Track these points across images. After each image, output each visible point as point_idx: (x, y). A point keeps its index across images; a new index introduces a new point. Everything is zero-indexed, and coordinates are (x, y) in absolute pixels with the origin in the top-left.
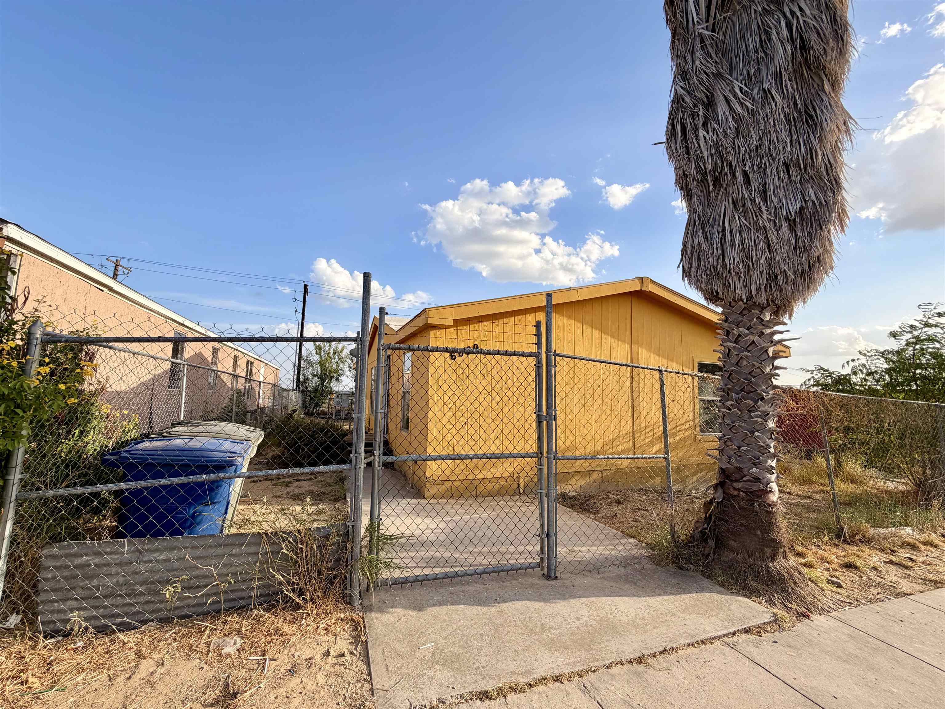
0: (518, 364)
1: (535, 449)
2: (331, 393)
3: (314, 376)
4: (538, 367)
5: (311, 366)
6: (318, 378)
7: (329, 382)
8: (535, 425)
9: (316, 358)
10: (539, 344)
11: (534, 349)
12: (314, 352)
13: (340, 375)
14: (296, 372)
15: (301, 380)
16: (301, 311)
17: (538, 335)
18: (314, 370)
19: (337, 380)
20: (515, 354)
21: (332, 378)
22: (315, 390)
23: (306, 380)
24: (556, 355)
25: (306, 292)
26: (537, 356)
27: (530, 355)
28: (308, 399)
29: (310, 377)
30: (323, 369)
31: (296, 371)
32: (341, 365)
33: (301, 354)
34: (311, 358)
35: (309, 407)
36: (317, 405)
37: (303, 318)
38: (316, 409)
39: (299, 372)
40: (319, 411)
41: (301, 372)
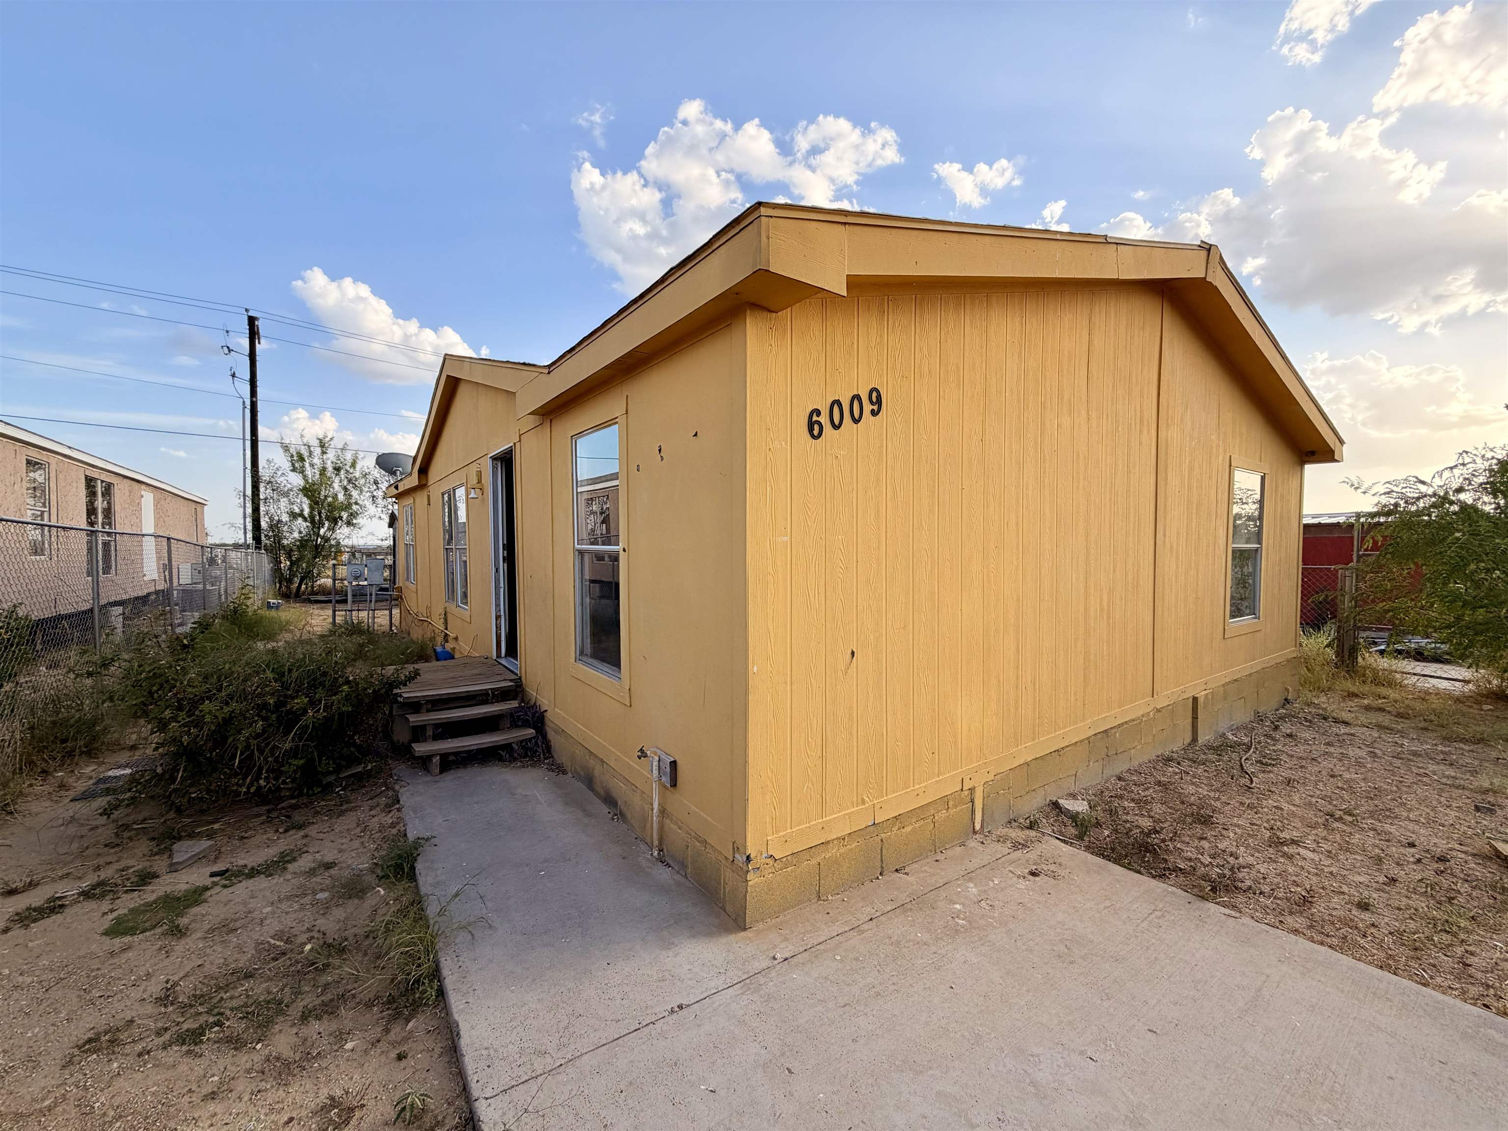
2: (338, 550)
3: (294, 516)
5: (286, 494)
6: (305, 519)
7: (332, 529)
9: (296, 480)
12: (287, 466)
13: (353, 515)
14: (249, 510)
15: (264, 525)
16: (248, 376)
18: (291, 503)
19: (349, 523)
21: (334, 521)
22: (303, 543)
23: (275, 526)
25: (254, 334)
28: (285, 564)
29: (285, 518)
30: (315, 502)
31: (249, 505)
32: (355, 493)
33: (257, 471)
34: (282, 479)
35: (290, 581)
36: (308, 576)
37: (253, 393)
38: (307, 584)
39: (256, 510)
40: (313, 587)
41: (262, 508)
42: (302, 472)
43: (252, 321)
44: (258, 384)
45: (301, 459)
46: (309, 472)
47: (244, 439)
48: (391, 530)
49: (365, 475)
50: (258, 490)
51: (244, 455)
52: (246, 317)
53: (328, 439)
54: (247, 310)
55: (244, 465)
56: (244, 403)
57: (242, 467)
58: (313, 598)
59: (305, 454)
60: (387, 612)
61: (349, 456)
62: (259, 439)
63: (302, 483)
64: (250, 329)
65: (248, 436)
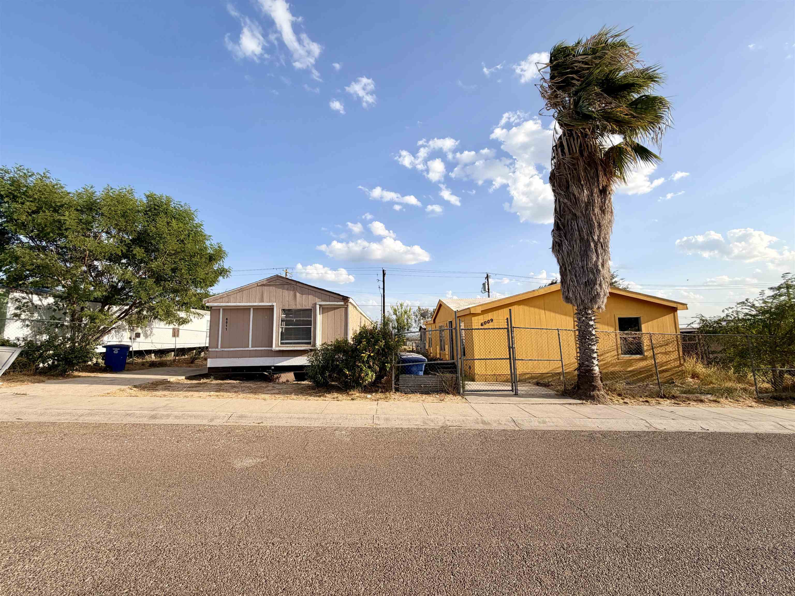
0: (501, 331)
1: (508, 357)
4: (508, 331)
5: (391, 322)
8: (508, 350)
9: (394, 317)
10: (508, 325)
11: (506, 327)
12: (392, 313)
13: (410, 327)
16: (382, 287)
17: (507, 322)
18: (393, 324)
20: (500, 329)
21: (404, 329)
24: (514, 327)
25: (384, 275)
26: (507, 329)
27: (505, 328)
30: (399, 323)
34: (391, 317)
46: (398, 314)
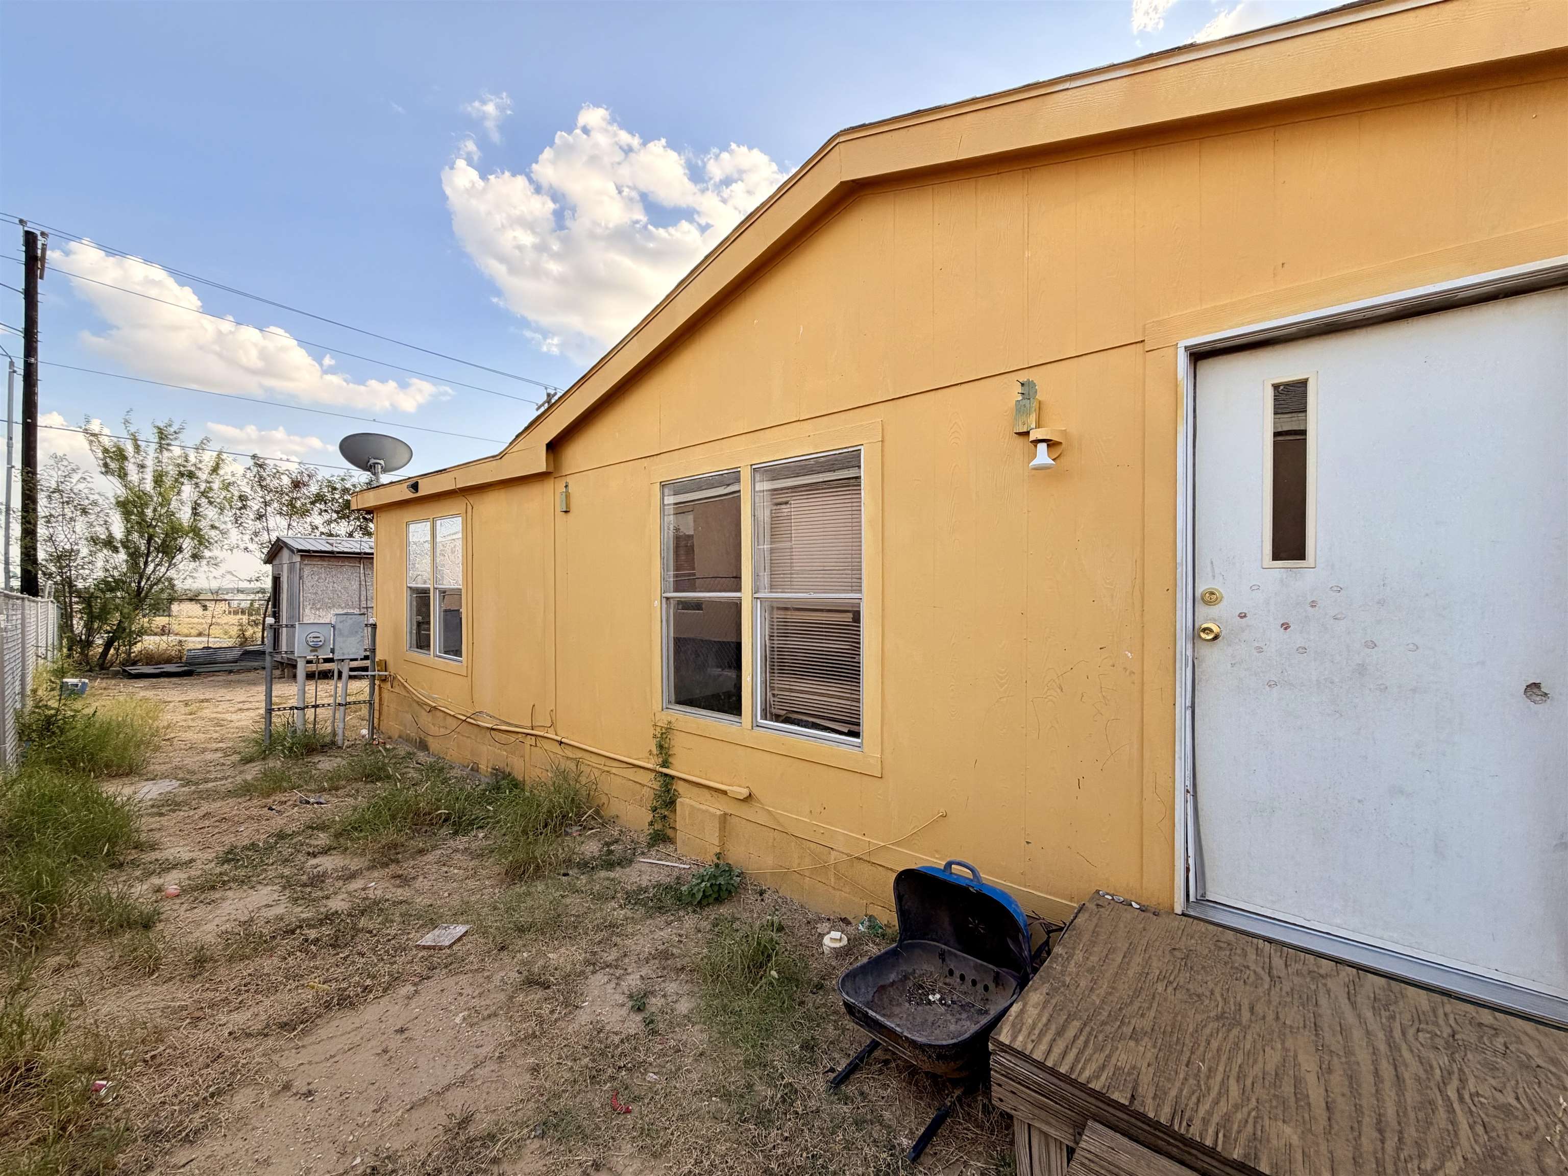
33: (34, 473)
34: (81, 486)
35: (89, 644)
36: (120, 634)
37: (30, 349)
38: (117, 650)
39: (29, 533)
40: (129, 653)
41: (42, 531)
42: (122, 475)
43: (30, 239)
44: (40, 337)
45: (121, 456)
46: (133, 476)
47: (10, 422)
48: (269, 567)
49: (226, 486)
50: (34, 502)
51: (10, 446)
52: (22, 234)
53: (172, 430)
54: (22, 222)
55: (9, 460)
56: (12, 364)
57: (6, 466)
58: (133, 670)
59: (129, 449)
60: (262, 688)
61: (209, 458)
62: (39, 424)
63: (122, 492)
64: (26, 252)
65: (18, 416)
